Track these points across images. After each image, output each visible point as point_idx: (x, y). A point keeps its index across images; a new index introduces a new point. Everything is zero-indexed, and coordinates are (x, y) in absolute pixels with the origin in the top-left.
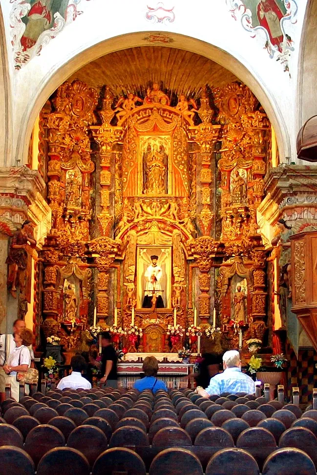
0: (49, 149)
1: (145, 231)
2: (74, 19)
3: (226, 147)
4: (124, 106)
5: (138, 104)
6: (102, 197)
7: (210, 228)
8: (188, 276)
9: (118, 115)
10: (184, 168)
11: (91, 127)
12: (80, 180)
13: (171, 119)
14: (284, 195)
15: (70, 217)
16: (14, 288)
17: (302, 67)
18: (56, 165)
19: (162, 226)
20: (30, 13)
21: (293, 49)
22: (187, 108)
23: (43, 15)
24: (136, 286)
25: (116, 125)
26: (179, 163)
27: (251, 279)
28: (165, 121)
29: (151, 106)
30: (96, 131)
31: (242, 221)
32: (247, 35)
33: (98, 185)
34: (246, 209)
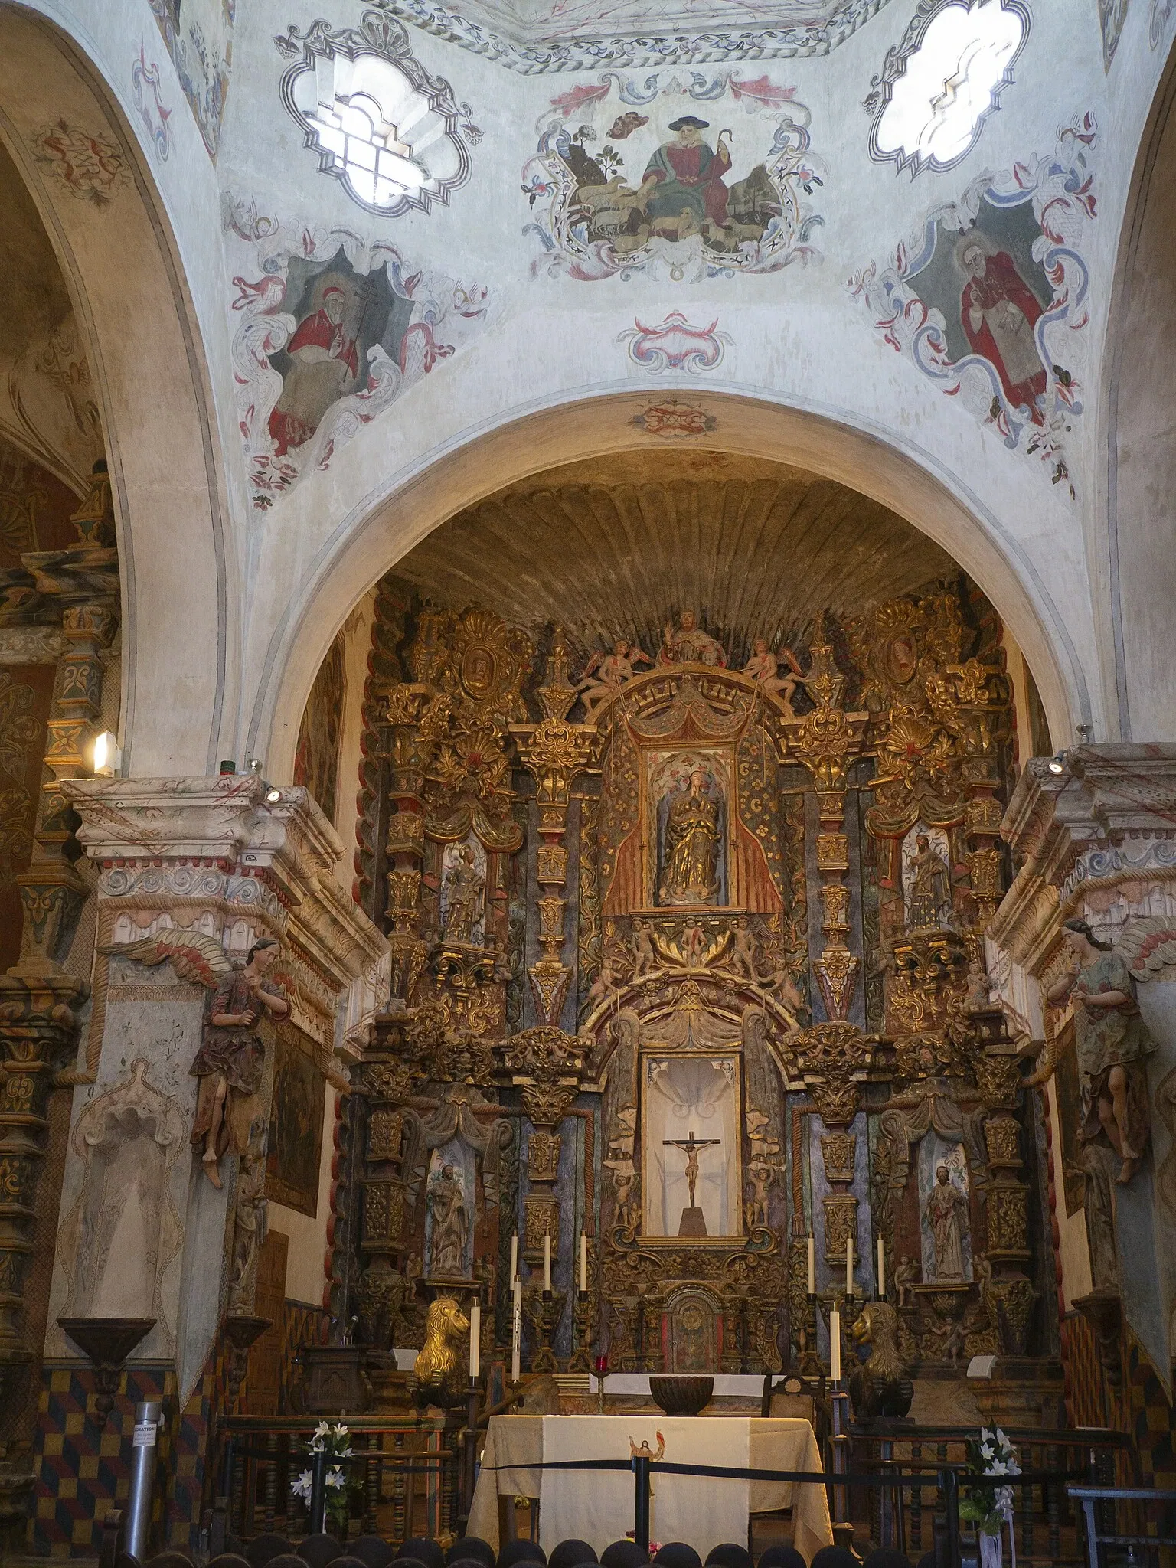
0: (390, 783)
1: (665, 1011)
2: (428, 369)
3: (887, 773)
4: (602, 673)
6: (543, 916)
7: (848, 999)
8: (793, 1138)
10: (770, 833)
11: (515, 729)
12: (482, 871)
13: (731, 703)
15: (452, 970)
16: (211, 1156)
18: (408, 827)
19: (713, 994)
20: (296, 341)
21: (1077, 409)
22: (774, 671)
23: (333, 352)
24: (638, 1168)
26: (757, 821)
27: (977, 1146)
28: (716, 710)
29: (675, 669)
30: (525, 737)
31: (942, 977)
32: (933, 389)
33: (532, 886)
34: (953, 939)
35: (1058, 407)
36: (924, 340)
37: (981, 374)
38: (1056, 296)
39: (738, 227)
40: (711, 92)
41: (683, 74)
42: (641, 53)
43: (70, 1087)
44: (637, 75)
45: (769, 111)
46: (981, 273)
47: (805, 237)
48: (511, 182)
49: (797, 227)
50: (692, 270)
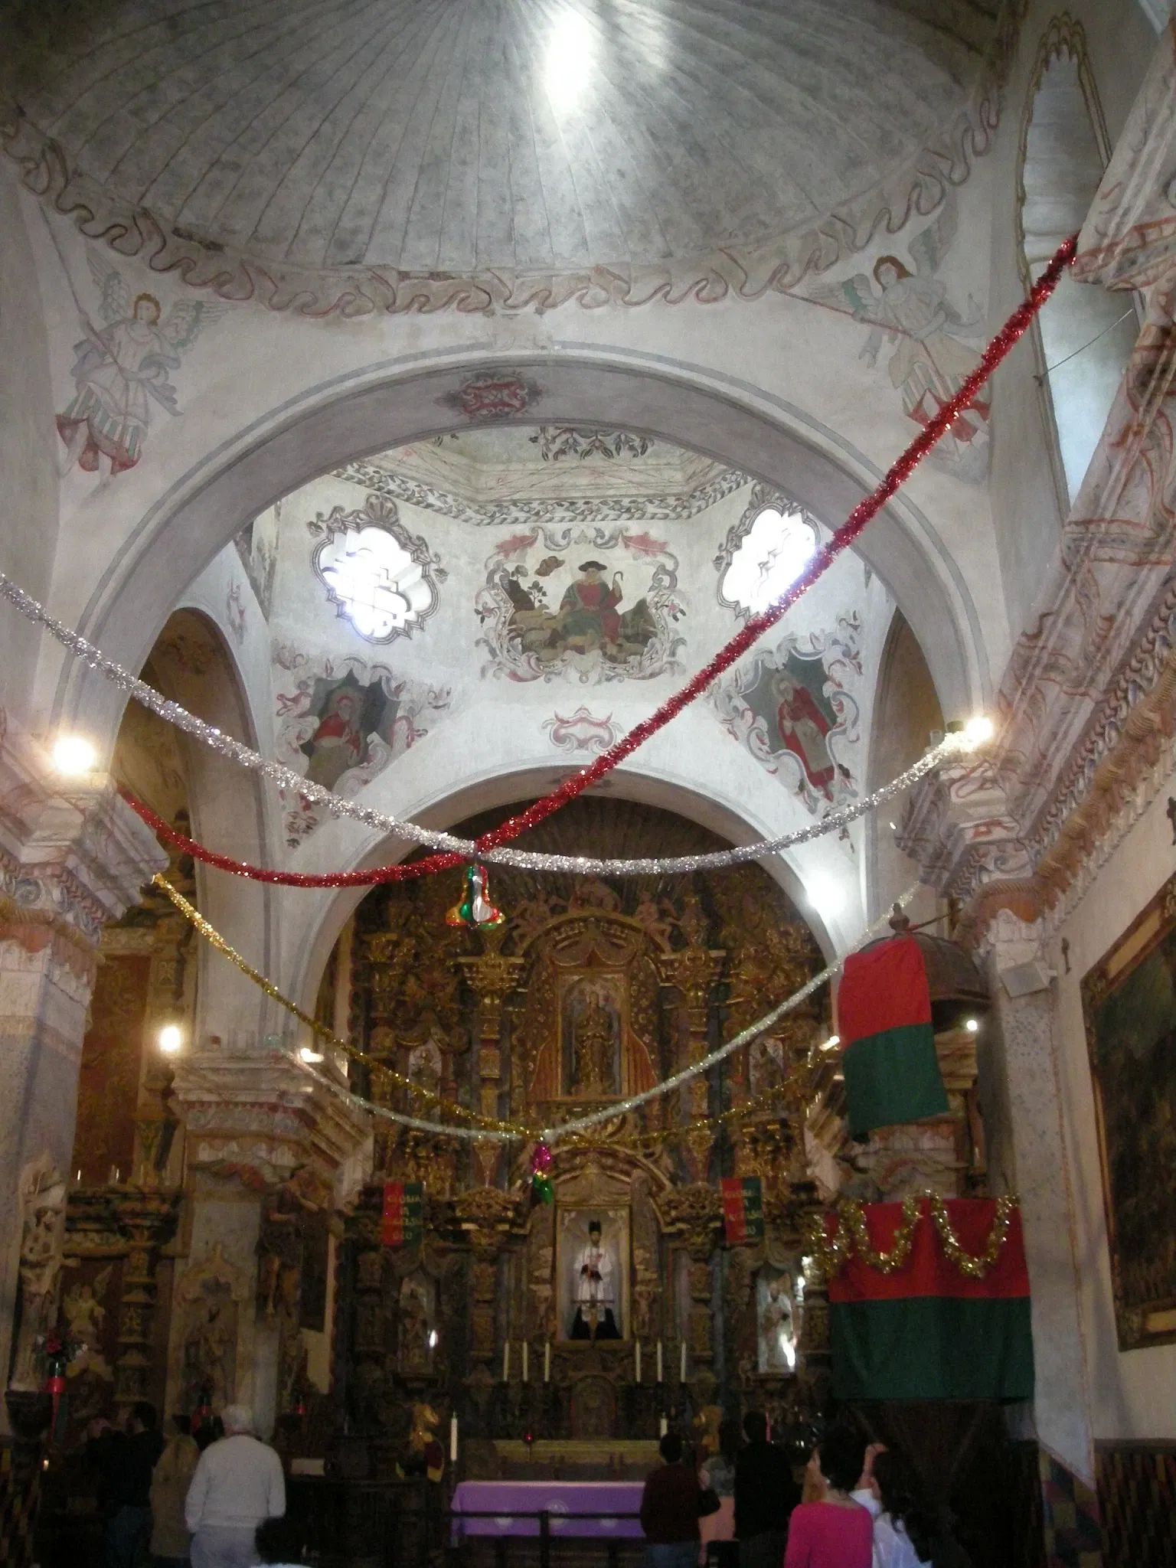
0: (369, 1006)
1: (573, 1174)
2: (409, 746)
3: (739, 996)
4: (527, 916)
5: (555, 910)
6: (484, 1102)
7: (710, 1167)
8: (665, 1268)
9: (515, 934)
10: (652, 1040)
11: (462, 960)
12: (438, 1066)
13: (625, 939)
15: (417, 1145)
16: (270, 1309)
18: (384, 1039)
19: (609, 1162)
20: (319, 734)
21: (854, 794)
22: (656, 916)
23: (344, 739)
24: (554, 1290)
25: (512, 954)
26: (642, 1031)
28: (613, 944)
29: (584, 914)
30: (470, 966)
31: (777, 1150)
32: (759, 770)
33: (475, 1079)
34: (784, 1124)
35: (841, 791)
36: (753, 736)
37: (791, 763)
38: (839, 720)
39: (627, 645)
40: (607, 542)
41: (588, 528)
42: (560, 513)
43: (172, 1259)
44: (557, 528)
45: (648, 559)
46: (790, 698)
47: (673, 654)
48: (467, 607)
49: (668, 645)
50: (594, 676)
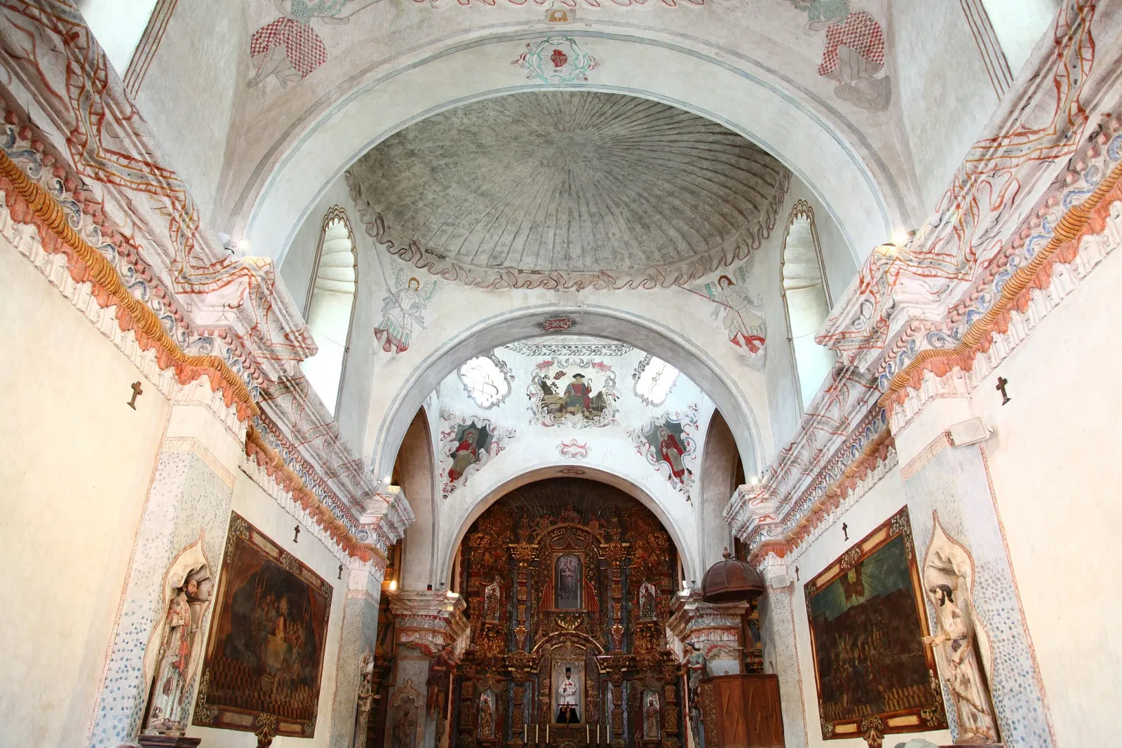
0: (469, 566)
1: (560, 645)
2: (497, 455)
3: (635, 564)
4: (540, 525)
5: (553, 523)
6: (519, 611)
7: (621, 642)
8: (602, 689)
9: (534, 534)
10: (596, 584)
11: (510, 545)
12: (498, 594)
13: (583, 537)
14: (691, 618)
15: (489, 631)
16: (433, 711)
17: (703, 498)
18: (475, 582)
19: (576, 640)
20: (458, 449)
21: (693, 482)
22: (598, 527)
23: (469, 451)
24: (550, 700)
25: (532, 543)
26: (591, 579)
27: (662, 695)
28: (578, 539)
29: (565, 525)
30: (514, 548)
31: (652, 636)
32: (652, 469)
33: (515, 600)
34: (655, 623)
35: (688, 480)
36: (649, 454)
37: (665, 467)
39: (593, 412)
40: (584, 365)
41: (577, 358)
42: (564, 351)
43: (388, 687)
44: (563, 358)
45: (603, 373)
46: (666, 439)
47: (614, 416)
48: (524, 392)
49: (611, 412)
50: (579, 425)
